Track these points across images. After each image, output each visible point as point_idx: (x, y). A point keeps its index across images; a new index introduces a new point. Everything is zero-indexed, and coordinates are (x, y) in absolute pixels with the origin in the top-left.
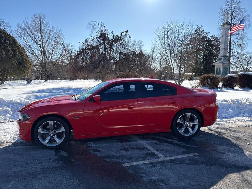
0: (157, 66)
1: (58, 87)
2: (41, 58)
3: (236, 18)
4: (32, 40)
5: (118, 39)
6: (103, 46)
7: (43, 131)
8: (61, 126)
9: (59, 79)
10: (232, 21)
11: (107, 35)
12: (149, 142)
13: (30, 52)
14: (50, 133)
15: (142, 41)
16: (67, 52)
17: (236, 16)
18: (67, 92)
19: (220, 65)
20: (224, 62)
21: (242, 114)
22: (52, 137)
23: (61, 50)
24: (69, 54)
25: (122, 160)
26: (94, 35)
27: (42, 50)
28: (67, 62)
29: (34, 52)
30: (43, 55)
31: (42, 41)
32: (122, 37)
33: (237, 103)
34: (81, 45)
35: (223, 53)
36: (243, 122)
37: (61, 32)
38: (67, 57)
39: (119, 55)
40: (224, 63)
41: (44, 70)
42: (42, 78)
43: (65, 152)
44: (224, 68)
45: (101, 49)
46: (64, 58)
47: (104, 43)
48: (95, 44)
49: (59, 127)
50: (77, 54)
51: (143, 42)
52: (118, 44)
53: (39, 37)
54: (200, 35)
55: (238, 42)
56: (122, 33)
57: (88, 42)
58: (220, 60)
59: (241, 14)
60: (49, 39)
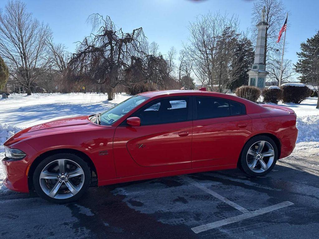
0: (176, 76)
1: (48, 103)
2: (21, 63)
3: (273, 17)
4: (8, 39)
5: (129, 39)
6: (109, 47)
7: (48, 176)
8: (77, 167)
9: (45, 92)
10: (267, 20)
11: (115, 33)
12: (210, 184)
13: (5, 55)
14: (59, 178)
15: (156, 42)
16: (57, 56)
17: (273, 14)
18: (62, 110)
19: (255, 74)
20: (259, 71)
21: (307, 138)
22: (63, 184)
23: (48, 52)
24: (60, 59)
25: (185, 220)
26: (96, 33)
27: (22, 52)
28: (57, 69)
29: (11, 55)
30: (23, 59)
31: (22, 40)
32: (135, 36)
33: (298, 122)
34: (78, 45)
35: (259, 59)
36: (315, 149)
37: (48, 28)
38: (57, 63)
39: (130, 60)
40: (259, 73)
41: (25, 79)
42: (22, 90)
43: (88, 209)
44: (259, 78)
45: (106, 51)
46: (53, 64)
47: (110, 43)
48: (98, 45)
49: (73, 168)
50: (73, 57)
51: (157, 45)
52: (129, 45)
53: (17, 33)
54: (230, 36)
55: (274, 47)
56: (134, 31)
57: (89, 42)
58: (255, 68)
59: (279, 12)
60: (31, 37)
